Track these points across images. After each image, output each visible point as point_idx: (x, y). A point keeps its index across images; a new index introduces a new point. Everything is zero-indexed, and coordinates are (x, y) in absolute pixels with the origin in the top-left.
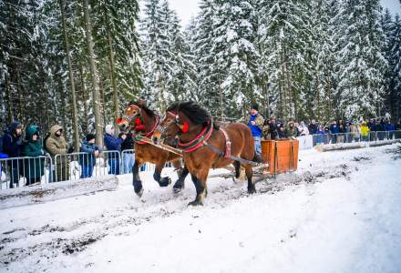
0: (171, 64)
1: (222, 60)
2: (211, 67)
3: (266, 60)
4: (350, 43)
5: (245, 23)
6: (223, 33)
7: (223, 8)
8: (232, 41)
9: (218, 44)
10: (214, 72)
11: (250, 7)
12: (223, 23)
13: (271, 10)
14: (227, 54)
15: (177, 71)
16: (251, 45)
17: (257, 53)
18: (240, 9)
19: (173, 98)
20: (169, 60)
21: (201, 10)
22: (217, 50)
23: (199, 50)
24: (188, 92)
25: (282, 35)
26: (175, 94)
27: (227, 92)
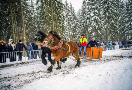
0: (72, 24)
1: (89, 22)
2: (85, 24)
3: (102, 22)
4: (129, 17)
5: (96, 11)
6: (90, 14)
7: (89, 6)
8: (92, 17)
9: (88, 17)
10: (85, 26)
11: (98, 6)
12: (89, 11)
13: (104, 7)
14: (90, 20)
15: (74, 26)
16: (98, 18)
17: (100, 20)
18: (95, 7)
19: (72, 34)
20: (72, 22)
21: (82, 7)
22: (87, 19)
23: (81, 19)
24: (77, 32)
25: (108, 15)
26: (73, 33)
27: (90, 32)
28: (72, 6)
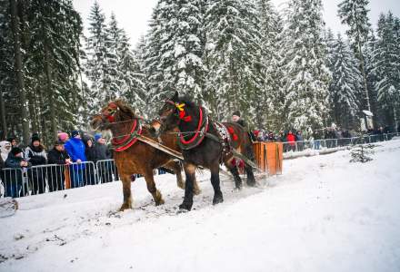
0: (119, 83)
1: (170, 75)
2: (161, 85)
3: (213, 75)
4: (297, 57)
5: (193, 38)
6: (171, 48)
7: (170, 23)
8: (180, 56)
9: (165, 59)
10: (164, 90)
11: (197, 21)
12: (170, 38)
13: (219, 24)
14: (174, 69)
15: (126, 90)
16: (199, 60)
17: (205, 68)
18: (187, 24)
20: (117, 79)
21: (151, 28)
22: (164, 66)
23: (148, 68)
25: (230, 48)
28: (119, 26)
